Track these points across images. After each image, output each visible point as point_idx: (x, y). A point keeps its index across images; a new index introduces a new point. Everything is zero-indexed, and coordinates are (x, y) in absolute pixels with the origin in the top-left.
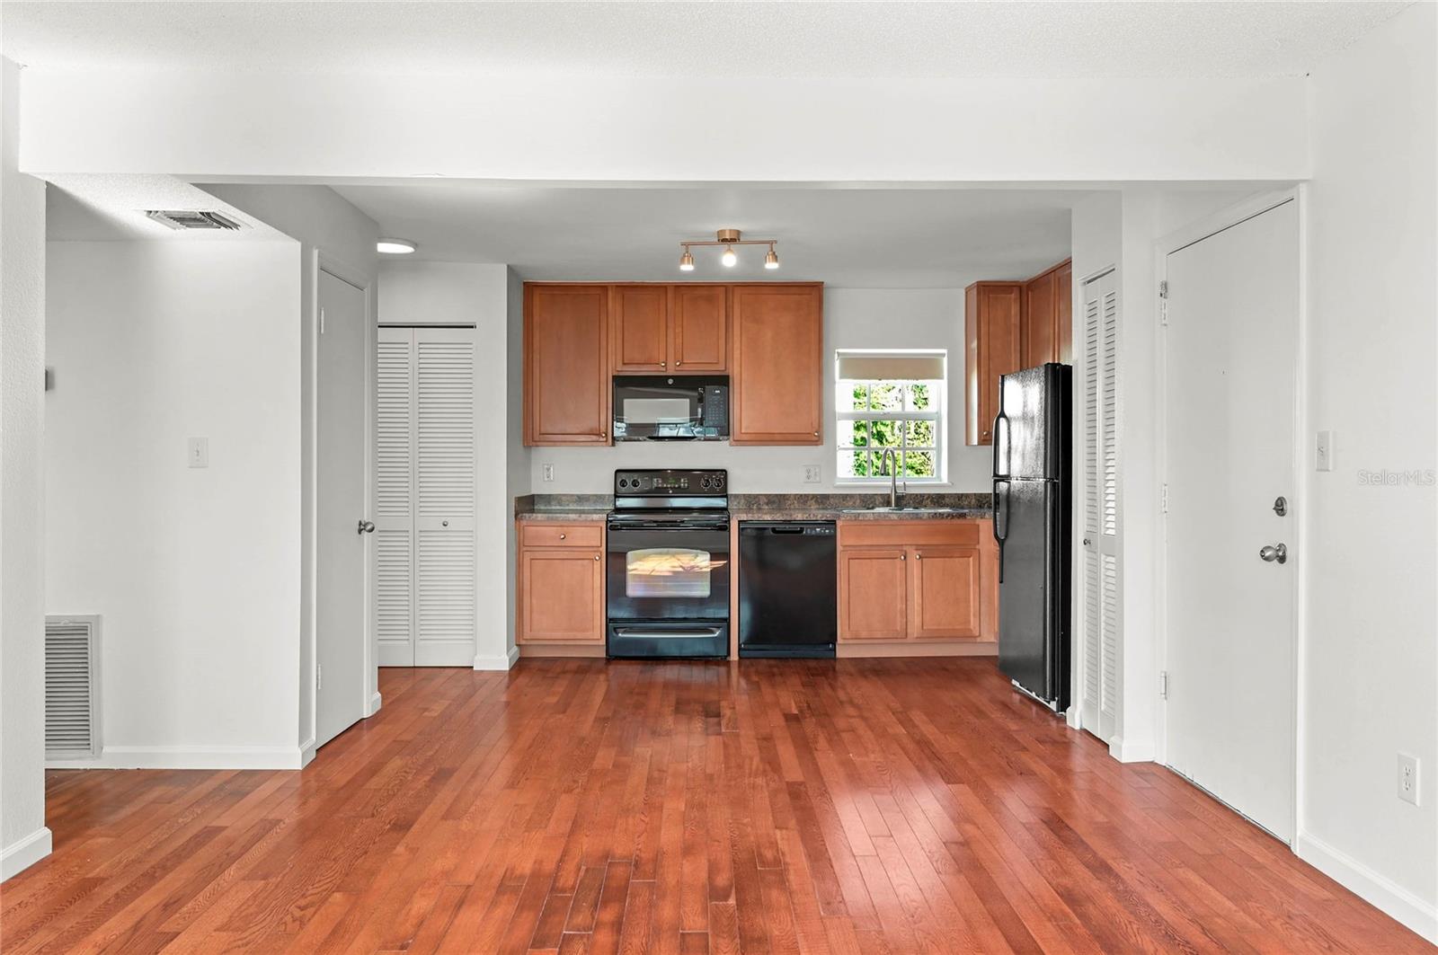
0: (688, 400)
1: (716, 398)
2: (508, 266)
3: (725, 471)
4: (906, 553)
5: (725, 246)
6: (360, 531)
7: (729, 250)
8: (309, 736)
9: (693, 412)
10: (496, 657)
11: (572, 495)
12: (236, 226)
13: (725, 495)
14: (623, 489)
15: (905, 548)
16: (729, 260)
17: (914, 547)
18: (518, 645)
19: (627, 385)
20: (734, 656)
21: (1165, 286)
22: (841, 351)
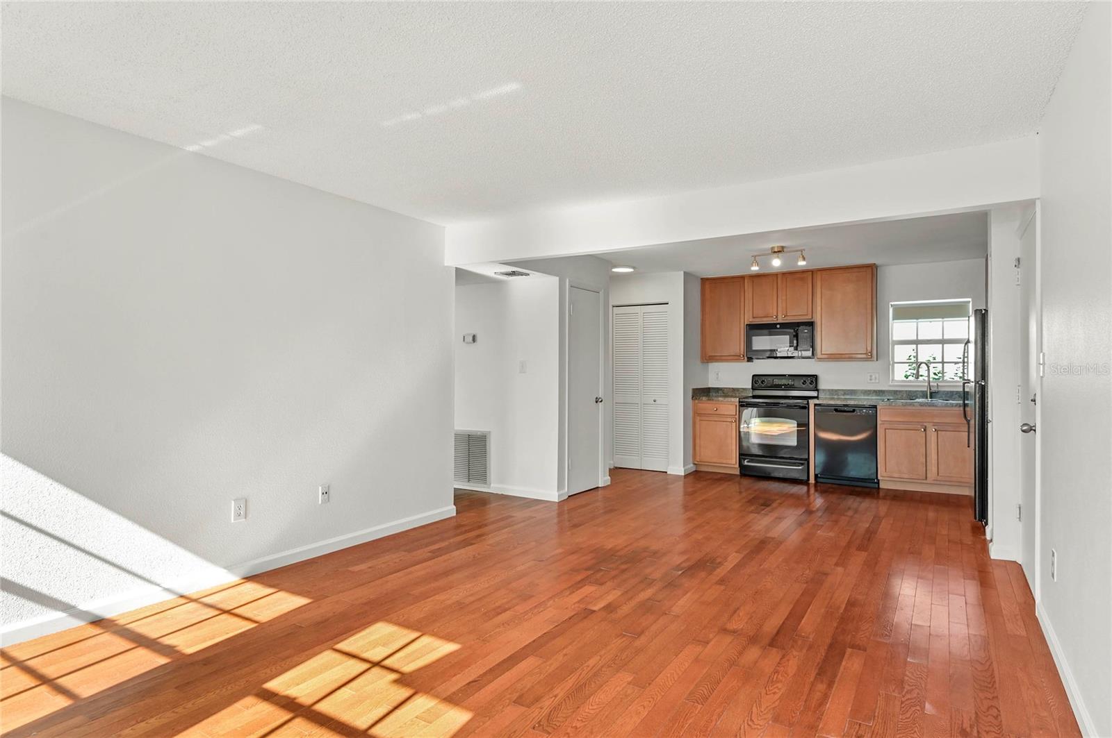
0: (788, 336)
1: (806, 334)
2: (685, 273)
3: (816, 376)
4: (926, 427)
5: (776, 255)
6: (597, 402)
7: (778, 257)
8: (564, 488)
9: (791, 342)
10: (678, 469)
11: (729, 388)
12: (529, 275)
13: (818, 390)
14: (756, 385)
15: (925, 424)
16: (776, 263)
17: (932, 424)
18: (694, 464)
19: (755, 329)
20: (812, 480)
21: (1019, 260)
22: (892, 303)
